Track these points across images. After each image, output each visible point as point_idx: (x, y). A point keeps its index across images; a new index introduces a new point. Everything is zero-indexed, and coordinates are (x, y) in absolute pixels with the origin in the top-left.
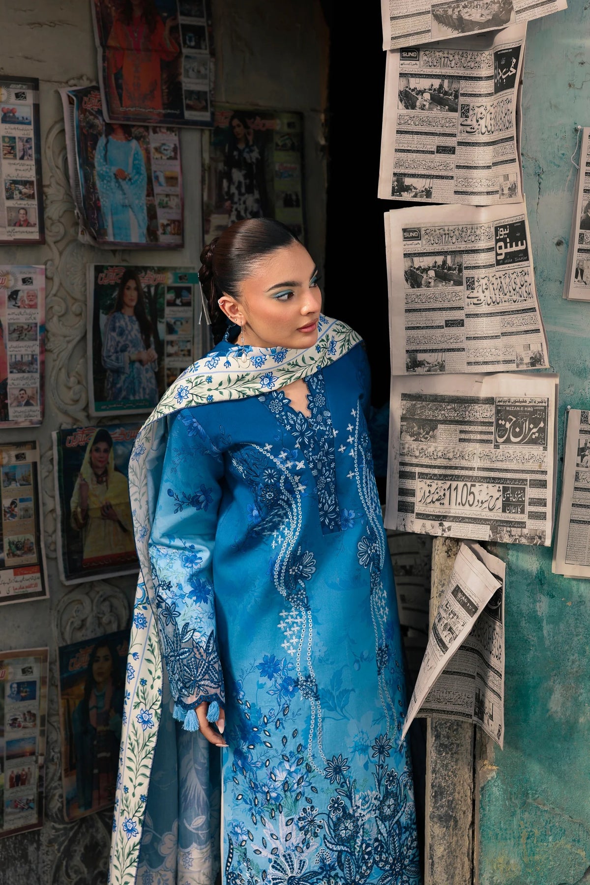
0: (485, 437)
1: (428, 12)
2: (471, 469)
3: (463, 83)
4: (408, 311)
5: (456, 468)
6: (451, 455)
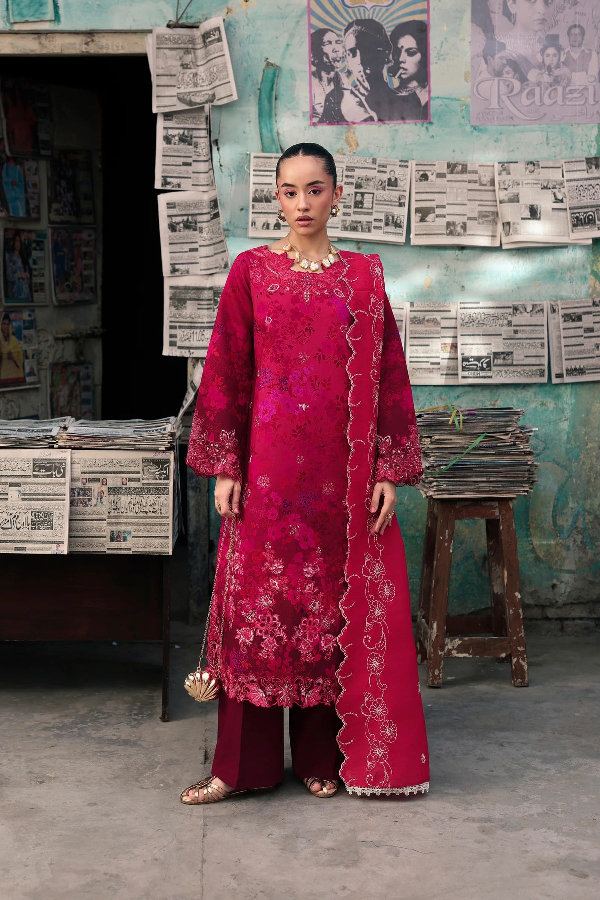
0: (209, 307)
1: (175, 96)
2: (204, 323)
3: (195, 132)
4: (171, 244)
5: (197, 323)
6: (194, 316)
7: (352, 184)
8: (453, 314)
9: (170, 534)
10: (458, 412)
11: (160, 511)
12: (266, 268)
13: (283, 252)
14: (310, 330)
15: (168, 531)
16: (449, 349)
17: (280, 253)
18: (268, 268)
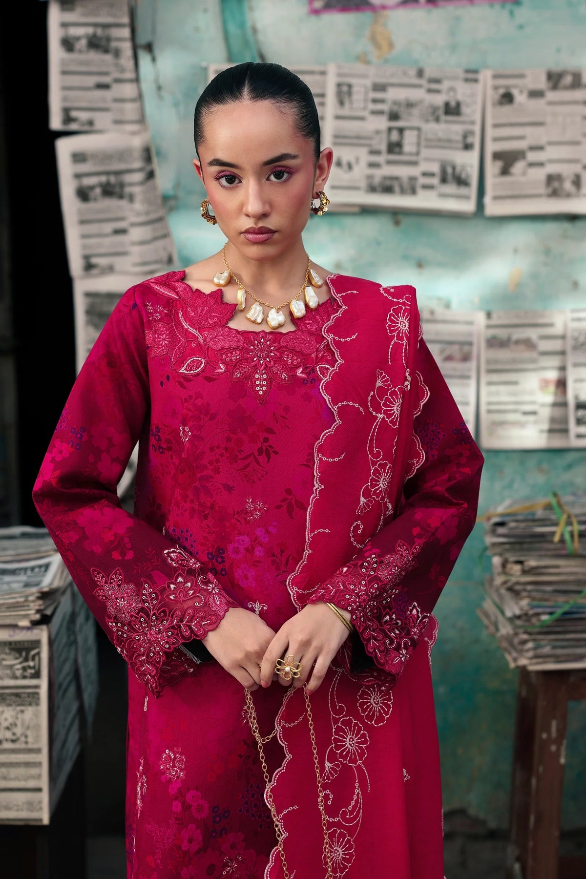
3: (113, 30)
4: (80, 222)
7: (381, 113)
8: (558, 329)
9: (44, 783)
10: (569, 517)
11: (23, 739)
12: (178, 323)
13: (215, 289)
14: (267, 450)
15: (39, 776)
16: (552, 388)
17: (207, 289)
18: (184, 323)
